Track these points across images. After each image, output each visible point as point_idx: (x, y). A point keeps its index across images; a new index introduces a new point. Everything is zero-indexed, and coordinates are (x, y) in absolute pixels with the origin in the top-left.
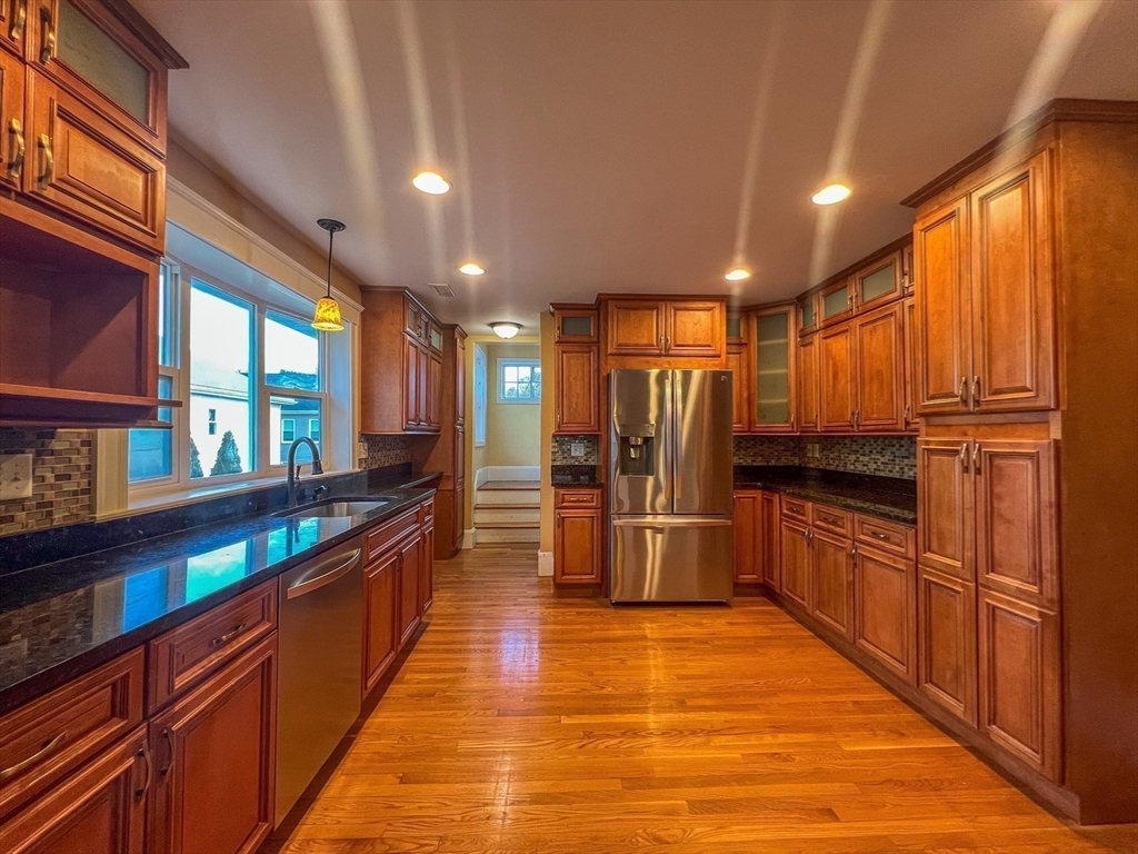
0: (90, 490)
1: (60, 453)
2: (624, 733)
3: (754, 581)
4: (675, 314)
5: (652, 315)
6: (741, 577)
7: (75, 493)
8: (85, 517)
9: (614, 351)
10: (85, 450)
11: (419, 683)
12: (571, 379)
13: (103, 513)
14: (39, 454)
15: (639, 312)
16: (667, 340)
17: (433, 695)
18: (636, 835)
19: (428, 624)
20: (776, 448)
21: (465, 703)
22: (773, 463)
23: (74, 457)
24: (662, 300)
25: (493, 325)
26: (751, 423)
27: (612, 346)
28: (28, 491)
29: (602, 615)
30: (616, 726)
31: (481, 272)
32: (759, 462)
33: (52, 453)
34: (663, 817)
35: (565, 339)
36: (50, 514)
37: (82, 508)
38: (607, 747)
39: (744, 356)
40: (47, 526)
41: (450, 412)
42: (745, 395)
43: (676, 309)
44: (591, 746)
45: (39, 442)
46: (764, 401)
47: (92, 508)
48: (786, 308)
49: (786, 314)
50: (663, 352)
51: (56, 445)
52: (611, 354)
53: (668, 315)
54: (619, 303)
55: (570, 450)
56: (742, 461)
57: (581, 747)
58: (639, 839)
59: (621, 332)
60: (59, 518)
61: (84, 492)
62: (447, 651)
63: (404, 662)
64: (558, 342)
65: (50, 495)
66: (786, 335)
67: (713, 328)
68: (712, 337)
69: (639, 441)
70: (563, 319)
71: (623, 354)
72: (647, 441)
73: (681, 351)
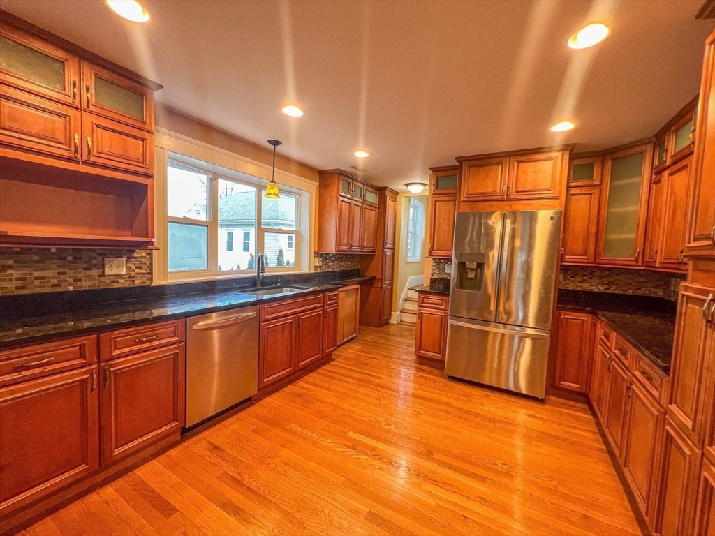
0: (151, 273)
1: (137, 258)
2: (374, 455)
3: (578, 390)
4: (518, 166)
5: (498, 170)
6: (563, 383)
7: (144, 274)
8: (148, 283)
9: (465, 199)
10: (148, 257)
11: (302, 388)
12: (441, 220)
13: (155, 283)
14: (129, 258)
15: (487, 168)
16: (508, 188)
17: (301, 396)
18: (323, 511)
19: (334, 360)
20: (636, 279)
21: (311, 406)
22: (630, 292)
23: (143, 260)
24: (507, 156)
25: (407, 185)
26: (596, 254)
27: (463, 195)
28: (124, 272)
29: (434, 382)
30: (373, 449)
31: (368, 155)
32: (612, 290)
33: (134, 258)
34: (347, 511)
35: (436, 192)
36: (133, 281)
37: (148, 280)
38: (357, 458)
39: (596, 196)
40: (133, 286)
41: (382, 241)
42: (593, 230)
43: (519, 162)
44: (350, 454)
45: (128, 254)
46: (612, 237)
47: (151, 280)
48: (643, 148)
49: (642, 153)
50: (505, 198)
51: (135, 255)
52: (463, 201)
53: (511, 166)
54: (471, 163)
55: (444, 268)
56: (594, 288)
57: (343, 452)
58: (322, 515)
59: (473, 185)
60: (137, 283)
61: (148, 273)
62: (329, 376)
63: (306, 375)
64: (433, 195)
65: (133, 274)
66: (640, 174)
67: (553, 174)
68: (553, 181)
69: (474, 265)
70: (437, 178)
71: (472, 201)
72: (480, 266)
73: (521, 195)
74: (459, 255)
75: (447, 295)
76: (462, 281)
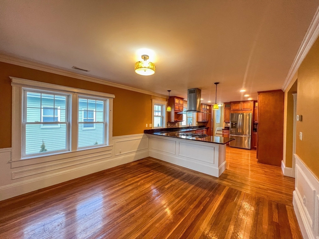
5: (239, 104)
16: (241, 108)
24: (241, 102)
27: (232, 109)
41: (210, 118)
50: (241, 110)
53: (242, 104)
54: (233, 103)
55: (228, 124)
64: (225, 108)
67: (250, 106)
68: (250, 107)
69: (235, 124)
70: (226, 105)
71: (234, 110)
72: (236, 124)
73: (244, 110)
74: (231, 122)
75: (229, 130)
76: (232, 127)
